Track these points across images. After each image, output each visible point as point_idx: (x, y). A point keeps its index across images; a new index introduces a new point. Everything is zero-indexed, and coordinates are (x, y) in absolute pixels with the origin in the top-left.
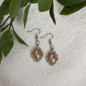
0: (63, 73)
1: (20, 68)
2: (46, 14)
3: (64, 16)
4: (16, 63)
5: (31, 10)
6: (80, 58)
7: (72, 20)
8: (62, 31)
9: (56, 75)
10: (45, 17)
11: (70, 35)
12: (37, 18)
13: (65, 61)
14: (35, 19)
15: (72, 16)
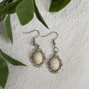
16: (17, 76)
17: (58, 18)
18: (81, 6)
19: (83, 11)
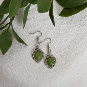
0: (59, 72)
2: (45, 15)
3: (63, 17)
4: (15, 61)
5: (31, 10)
6: (76, 58)
7: (71, 22)
8: (61, 32)
9: (53, 74)
10: (45, 17)
11: (68, 36)
12: (37, 18)
13: (62, 61)
14: (35, 19)
15: (71, 18)
16: (20, 55)
17: (64, 23)
18: (84, 20)
19: (84, 25)
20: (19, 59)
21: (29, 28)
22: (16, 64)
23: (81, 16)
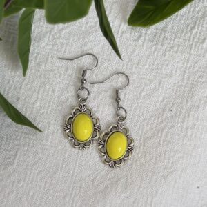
0: (141, 190)
1: (19, 183)
4: (4, 169)
6: (188, 143)
7: (163, 35)
8: (136, 67)
9: (123, 195)
10: (83, 29)
11: (158, 79)
12: (60, 34)
14: (53, 36)
16: (18, 149)
17: (144, 42)
18: (202, 26)
19: (204, 40)
20: (16, 161)
21: (39, 64)
22: (9, 176)
23: (191, 14)
